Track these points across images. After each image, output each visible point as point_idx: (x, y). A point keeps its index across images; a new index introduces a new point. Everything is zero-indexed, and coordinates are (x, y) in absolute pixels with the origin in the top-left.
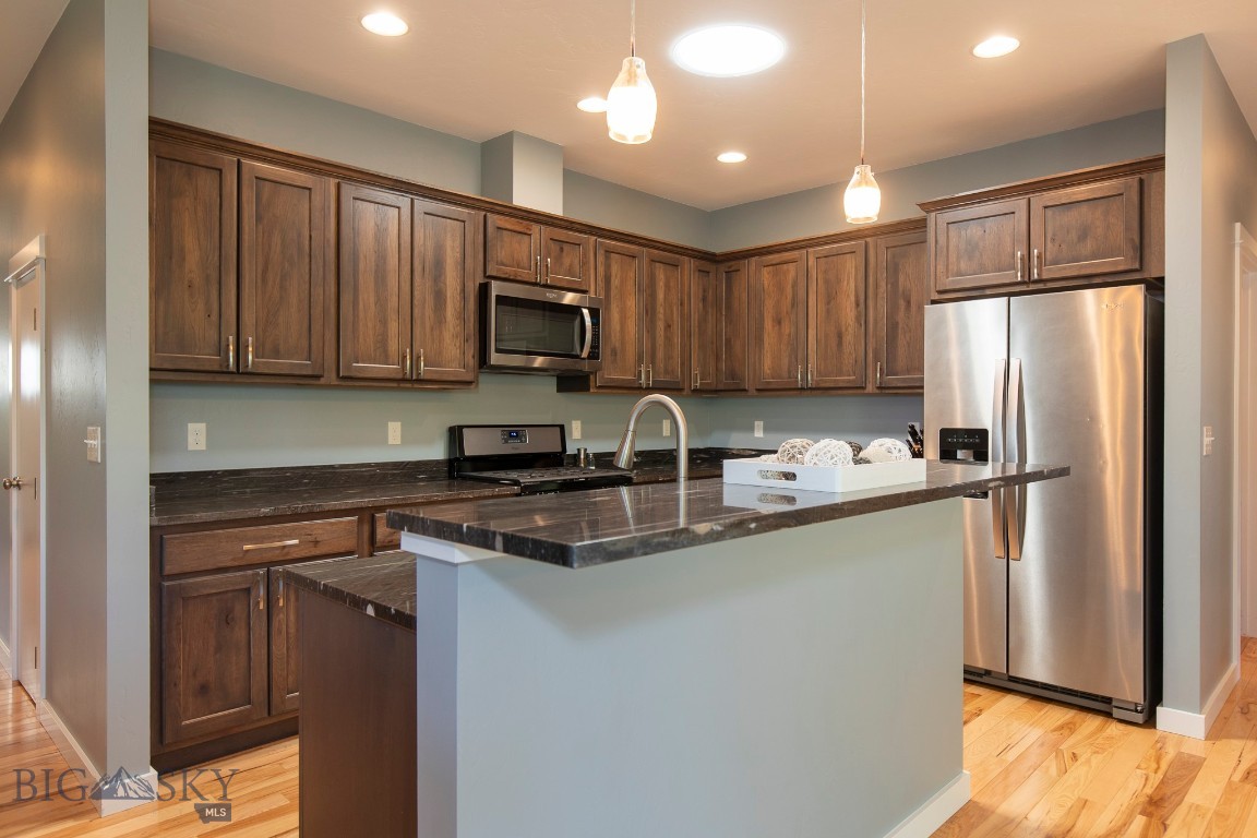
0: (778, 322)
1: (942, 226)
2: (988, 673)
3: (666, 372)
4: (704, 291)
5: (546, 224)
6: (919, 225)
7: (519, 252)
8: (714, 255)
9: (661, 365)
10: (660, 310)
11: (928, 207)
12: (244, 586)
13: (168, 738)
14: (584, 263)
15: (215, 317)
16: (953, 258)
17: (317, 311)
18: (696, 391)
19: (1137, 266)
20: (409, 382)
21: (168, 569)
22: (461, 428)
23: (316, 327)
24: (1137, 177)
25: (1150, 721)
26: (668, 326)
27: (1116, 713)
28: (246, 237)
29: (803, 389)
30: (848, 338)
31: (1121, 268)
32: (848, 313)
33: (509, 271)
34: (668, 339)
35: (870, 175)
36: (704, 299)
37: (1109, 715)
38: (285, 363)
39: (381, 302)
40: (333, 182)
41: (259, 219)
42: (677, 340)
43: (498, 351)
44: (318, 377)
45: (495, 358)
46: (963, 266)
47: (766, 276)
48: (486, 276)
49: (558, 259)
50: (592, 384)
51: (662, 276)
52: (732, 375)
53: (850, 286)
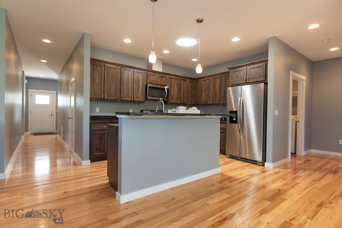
0: (205, 91)
1: (232, 72)
2: (237, 157)
3: (183, 101)
4: (192, 85)
5: (159, 73)
6: (228, 72)
7: (153, 78)
8: (194, 78)
9: (182, 100)
10: (182, 89)
11: (230, 69)
12: (104, 133)
13: (92, 156)
14: (166, 80)
15: (100, 90)
16: (234, 78)
17: (117, 89)
18: (189, 105)
19: (265, 80)
20: (133, 102)
21: (92, 129)
22: (143, 110)
23: (117, 92)
24: (265, 63)
25: (264, 165)
26: (184, 92)
27: (258, 164)
28: (105, 77)
29: (209, 104)
30: (217, 94)
31: (262, 80)
32: (217, 89)
33: (151, 82)
34: (184, 95)
35: (200, 65)
36: (192, 87)
37: (256, 164)
38: (111, 98)
39: (128, 88)
40: (120, 67)
41: (107, 74)
42: (185, 95)
43: (149, 96)
44: (117, 100)
45: (148, 98)
46: (235, 80)
47: (203, 82)
48: (147, 83)
49: (161, 80)
50: (168, 103)
51: (182, 83)
52: (197, 102)
53: (218, 84)
